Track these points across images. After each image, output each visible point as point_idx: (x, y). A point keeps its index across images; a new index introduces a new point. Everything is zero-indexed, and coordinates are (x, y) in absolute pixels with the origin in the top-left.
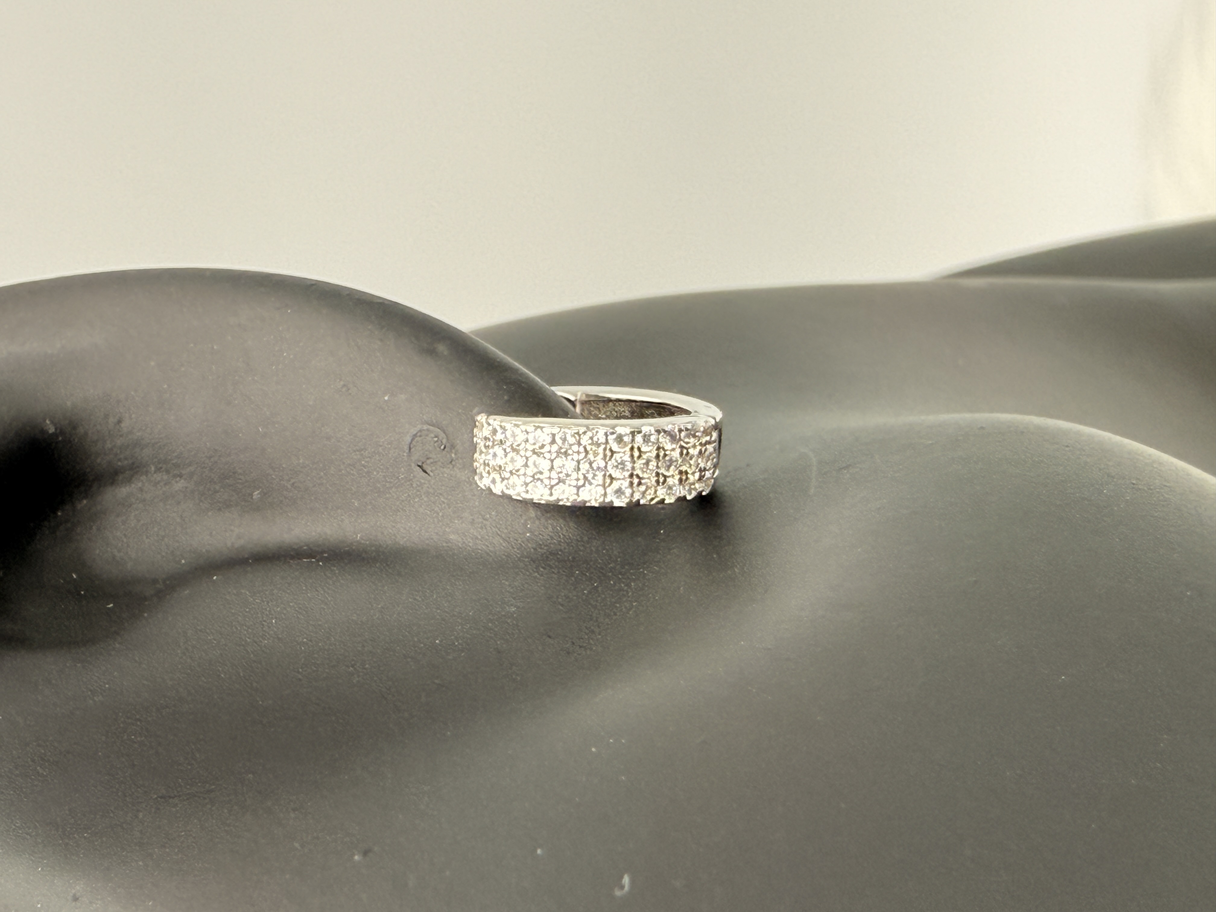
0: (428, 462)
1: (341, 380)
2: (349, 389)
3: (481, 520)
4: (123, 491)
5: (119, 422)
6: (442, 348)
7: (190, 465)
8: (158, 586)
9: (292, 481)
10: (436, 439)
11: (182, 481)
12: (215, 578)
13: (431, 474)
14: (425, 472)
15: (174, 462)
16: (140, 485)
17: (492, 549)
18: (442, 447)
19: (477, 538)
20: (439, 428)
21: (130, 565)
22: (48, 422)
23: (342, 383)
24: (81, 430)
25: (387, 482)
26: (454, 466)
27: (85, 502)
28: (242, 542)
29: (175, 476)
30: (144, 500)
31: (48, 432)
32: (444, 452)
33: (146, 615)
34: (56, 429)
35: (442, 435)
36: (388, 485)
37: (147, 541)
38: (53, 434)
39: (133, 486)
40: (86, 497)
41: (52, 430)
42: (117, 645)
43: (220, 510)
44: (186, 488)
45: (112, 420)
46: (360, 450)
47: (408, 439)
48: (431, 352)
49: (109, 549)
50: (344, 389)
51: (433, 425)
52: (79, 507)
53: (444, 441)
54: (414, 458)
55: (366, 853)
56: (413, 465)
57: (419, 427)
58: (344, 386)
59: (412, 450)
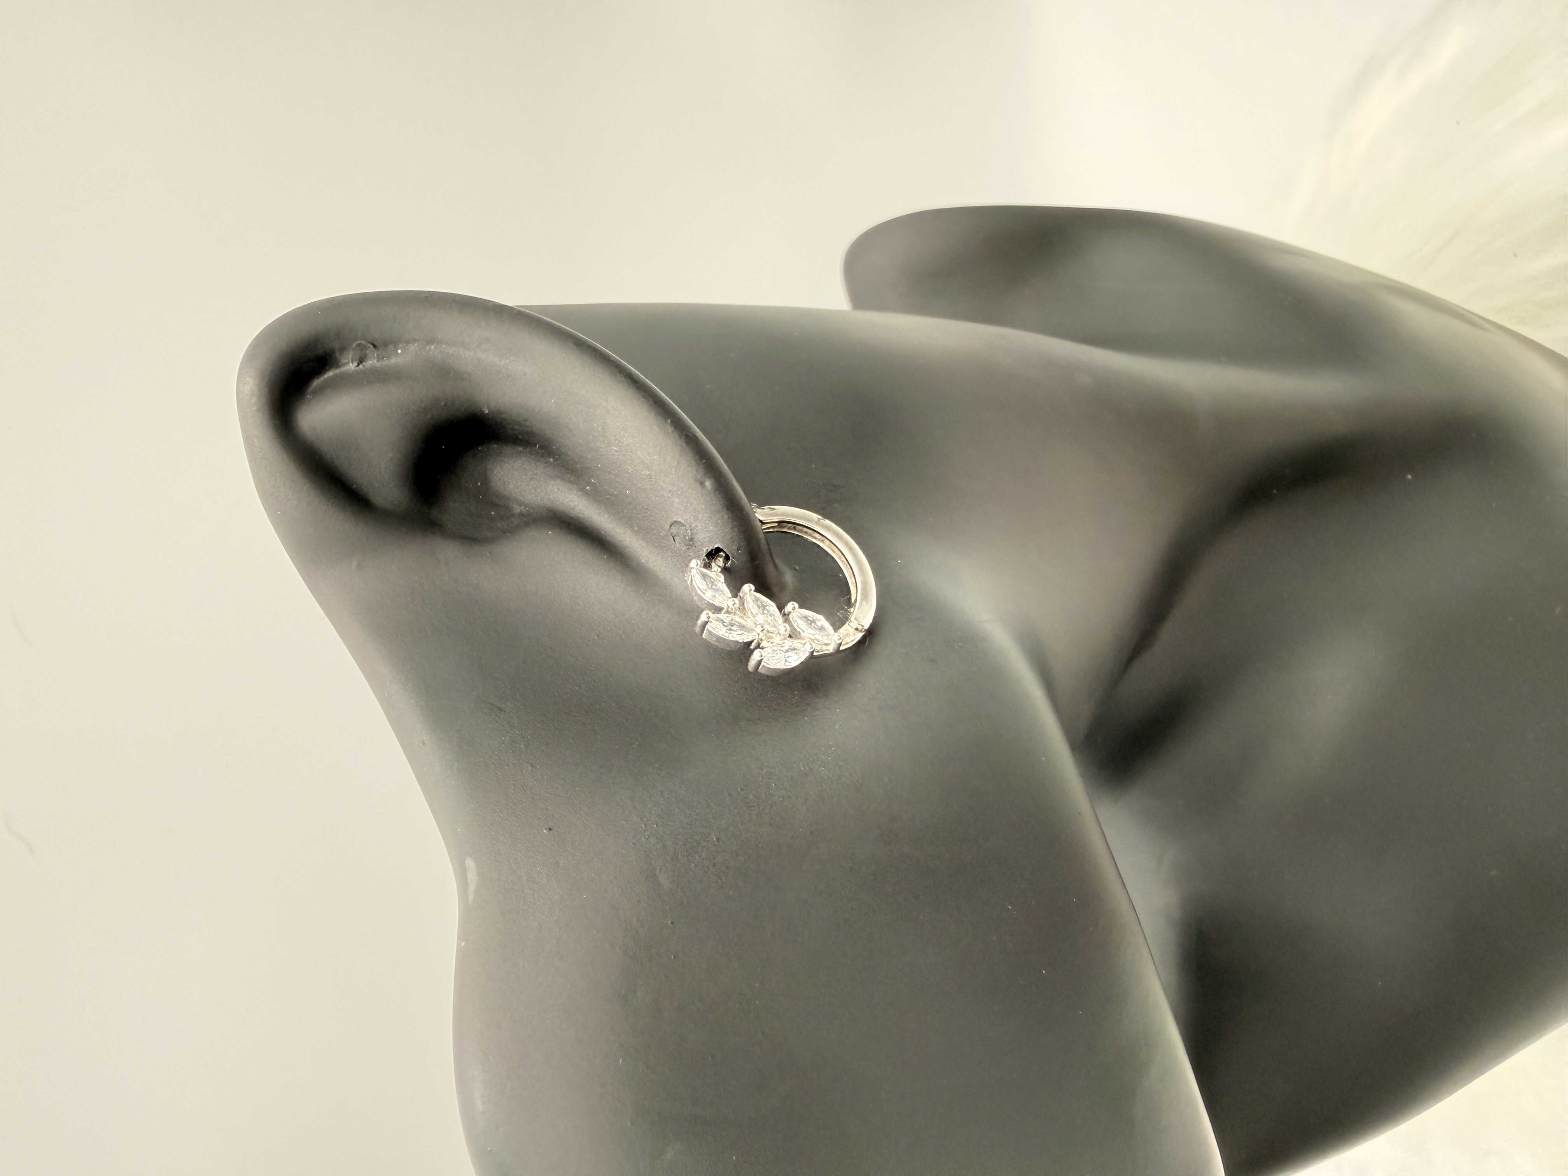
0: (678, 537)
1: (649, 471)
10: (685, 531)
11: (552, 459)
12: (550, 533)
13: (677, 544)
14: (675, 541)
15: (552, 450)
18: (687, 537)
20: (690, 527)
21: (511, 486)
22: (485, 406)
23: (649, 473)
26: (689, 548)
27: (496, 446)
28: (573, 504)
29: (548, 456)
31: (485, 412)
32: (687, 540)
35: (689, 531)
38: (488, 416)
41: (487, 412)
42: (488, 554)
44: (551, 463)
46: (647, 509)
47: (672, 521)
48: (702, 484)
54: (672, 531)
56: (669, 534)
57: (679, 520)
58: (649, 475)
59: (672, 527)
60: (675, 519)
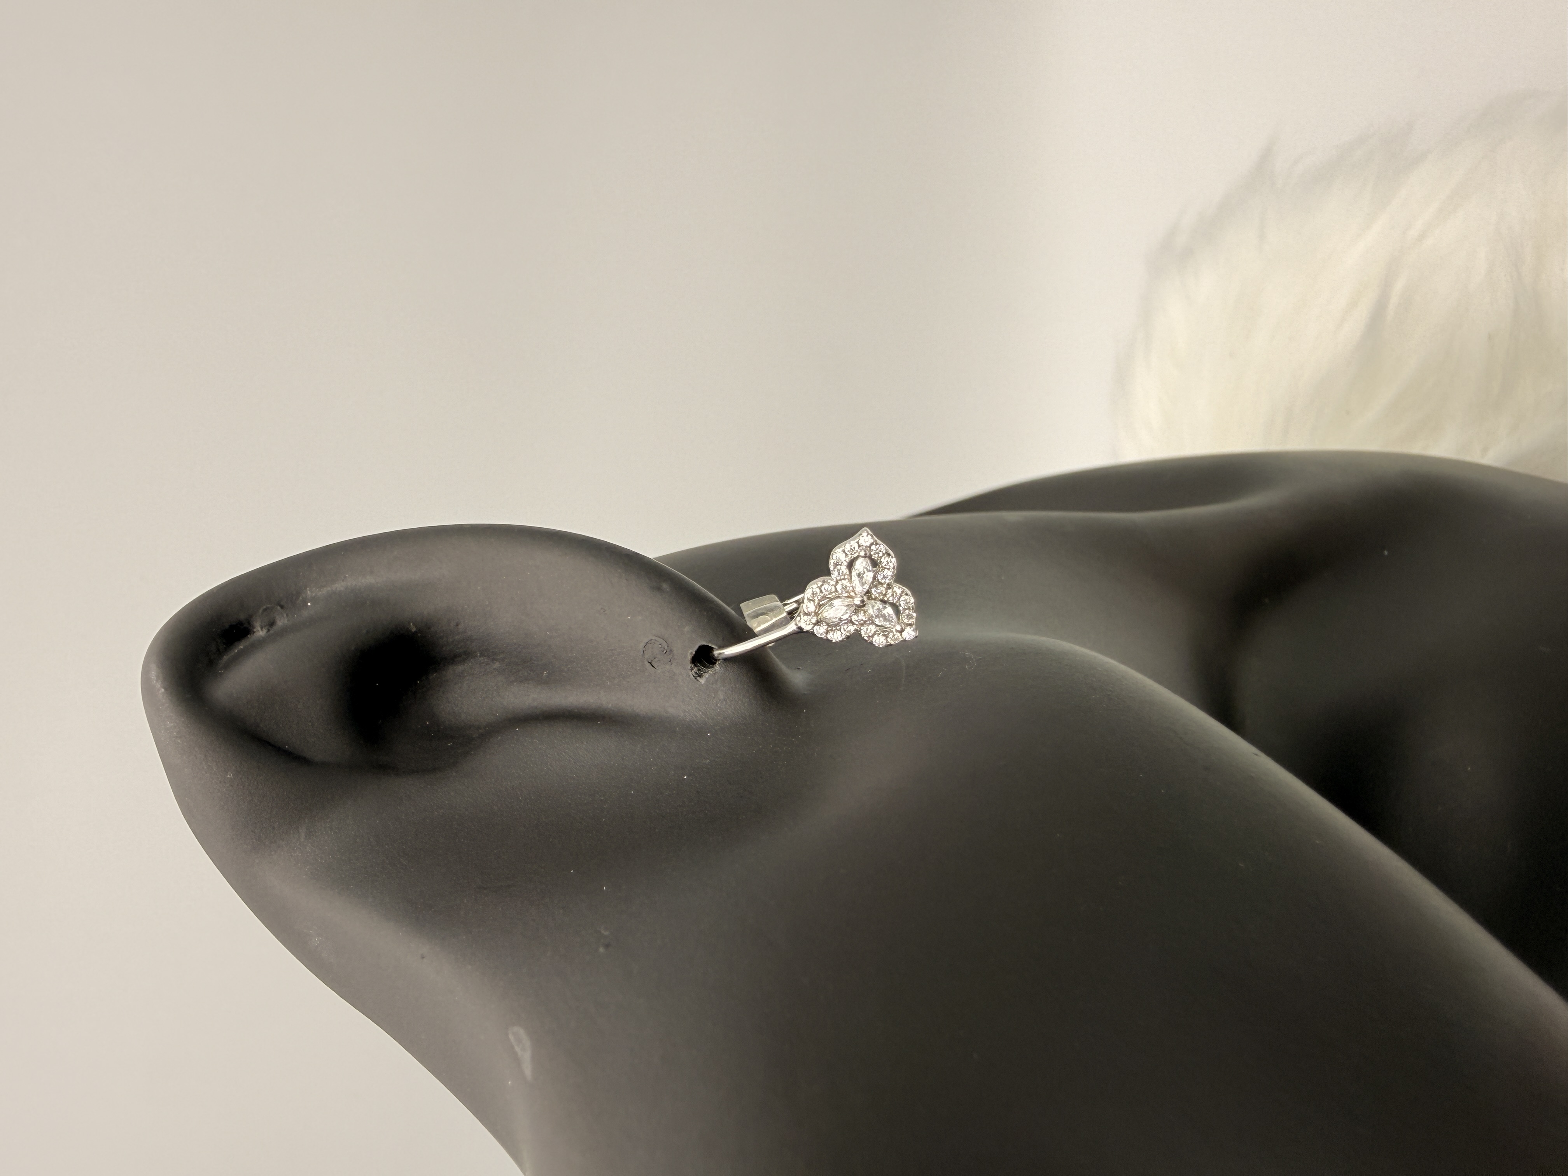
0: (656, 660)
1: (600, 604)
2: (605, 611)
3: (688, 699)
4: (460, 668)
5: (457, 625)
6: (665, 586)
7: (503, 652)
8: (481, 731)
9: (568, 667)
10: (660, 646)
11: (498, 663)
12: (517, 729)
13: (657, 668)
14: (653, 666)
15: (493, 650)
16: (470, 664)
17: (695, 719)
18: (665, 652)
19: (685, 711)
20: (663, 639)
21: (463, 716)
22: (411, 624)
23: (601, 606)
24: (432, 629)
25: (629, 671)
26: (671, 664)
27: (435, 675)
28: (535, 704)
29: (493, 660)
30: (473, 674)
31: (411, 631)
32: (666, 655)
33: (472, 752)
34: (416, 629)
35: (664, 644)
36: (629, 673)
37: (474, 700)
38: (415, 632)
39: (466, 665)
40: (436, 672)
41: (414, 630)
42: (454, 774)
43: (521, 682)
44: (500, 667)
45: (453, 624)
46: (612, 650)
47: (642, 645)
48: (659, 589)
49: (450, 705)
50: (602, 611)
51: (659, 637)
52: (431, 677)
53: (666, 648)
54: (646, 656)
55: (607, 946)
56: (645, 662)
57: (650, 638)
58: (602, 609)
59: (645, 652)
60: (646, 640)
